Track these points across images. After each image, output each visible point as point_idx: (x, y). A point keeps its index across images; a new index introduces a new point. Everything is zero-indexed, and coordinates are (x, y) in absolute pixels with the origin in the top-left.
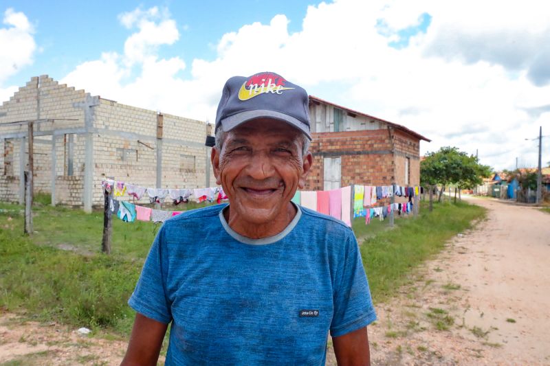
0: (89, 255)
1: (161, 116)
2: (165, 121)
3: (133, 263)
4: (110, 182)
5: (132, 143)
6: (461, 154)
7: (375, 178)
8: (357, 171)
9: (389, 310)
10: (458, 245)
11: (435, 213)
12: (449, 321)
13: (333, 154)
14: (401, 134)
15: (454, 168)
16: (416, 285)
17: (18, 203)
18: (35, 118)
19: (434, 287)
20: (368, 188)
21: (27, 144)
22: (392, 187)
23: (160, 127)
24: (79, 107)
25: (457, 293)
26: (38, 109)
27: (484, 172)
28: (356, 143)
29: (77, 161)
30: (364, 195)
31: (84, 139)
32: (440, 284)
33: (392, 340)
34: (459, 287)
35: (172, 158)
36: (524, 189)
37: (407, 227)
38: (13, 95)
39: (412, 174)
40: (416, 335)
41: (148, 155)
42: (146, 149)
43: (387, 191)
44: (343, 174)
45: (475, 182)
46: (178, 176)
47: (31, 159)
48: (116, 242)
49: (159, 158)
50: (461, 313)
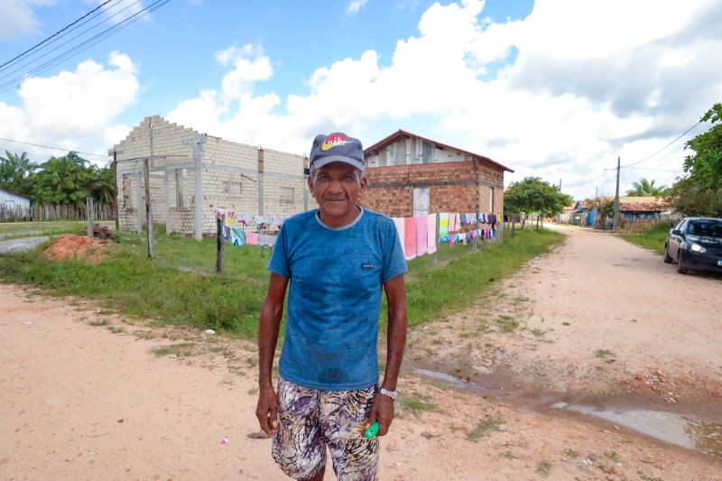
0: (205, 275)
1: (261, 151)
2: (266, 157)
3: (245, 281)
4: (222, 211)
5: (236, 177)
6: (544, 184)
7: (461, 207)
8: (445, 200)
9: (465, 318)
10: (533, 266)
11: (517, 239)
12: (515, 325)
13: (422, 185)
14: (486, 165)
15: (536, 197)
16: (490, 298)
17: (137, 232)
18: (149, 155)
19: (506, 299)
20: (452, 215)
21: (143, 179)
22: (475, 214)
23: (261, 161)
24: (188, 144)
25: (525, 304)
26: (151, 147)
27: (565, 201)
28: (443, 174)
29: (188, 193)
30: (448, 221)
31: (193, 173)
32: (511, 297)
33: (464, 339)
34: (527, 299)
35: (272, 190)
36: (602, 216)
37: (489, 251)
38: (128, 134)
39: (496, 203)
40: (485, 335)
41: (251, 187)
42: (249, 181)
43: (471, 218)
44: (431, 203)
45: (556, 211)
46: (278, 207)
47: (147, 192)
48: (228, 264)
49: (261, 190)
50: (526, 319)
